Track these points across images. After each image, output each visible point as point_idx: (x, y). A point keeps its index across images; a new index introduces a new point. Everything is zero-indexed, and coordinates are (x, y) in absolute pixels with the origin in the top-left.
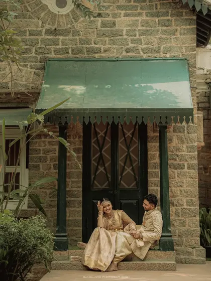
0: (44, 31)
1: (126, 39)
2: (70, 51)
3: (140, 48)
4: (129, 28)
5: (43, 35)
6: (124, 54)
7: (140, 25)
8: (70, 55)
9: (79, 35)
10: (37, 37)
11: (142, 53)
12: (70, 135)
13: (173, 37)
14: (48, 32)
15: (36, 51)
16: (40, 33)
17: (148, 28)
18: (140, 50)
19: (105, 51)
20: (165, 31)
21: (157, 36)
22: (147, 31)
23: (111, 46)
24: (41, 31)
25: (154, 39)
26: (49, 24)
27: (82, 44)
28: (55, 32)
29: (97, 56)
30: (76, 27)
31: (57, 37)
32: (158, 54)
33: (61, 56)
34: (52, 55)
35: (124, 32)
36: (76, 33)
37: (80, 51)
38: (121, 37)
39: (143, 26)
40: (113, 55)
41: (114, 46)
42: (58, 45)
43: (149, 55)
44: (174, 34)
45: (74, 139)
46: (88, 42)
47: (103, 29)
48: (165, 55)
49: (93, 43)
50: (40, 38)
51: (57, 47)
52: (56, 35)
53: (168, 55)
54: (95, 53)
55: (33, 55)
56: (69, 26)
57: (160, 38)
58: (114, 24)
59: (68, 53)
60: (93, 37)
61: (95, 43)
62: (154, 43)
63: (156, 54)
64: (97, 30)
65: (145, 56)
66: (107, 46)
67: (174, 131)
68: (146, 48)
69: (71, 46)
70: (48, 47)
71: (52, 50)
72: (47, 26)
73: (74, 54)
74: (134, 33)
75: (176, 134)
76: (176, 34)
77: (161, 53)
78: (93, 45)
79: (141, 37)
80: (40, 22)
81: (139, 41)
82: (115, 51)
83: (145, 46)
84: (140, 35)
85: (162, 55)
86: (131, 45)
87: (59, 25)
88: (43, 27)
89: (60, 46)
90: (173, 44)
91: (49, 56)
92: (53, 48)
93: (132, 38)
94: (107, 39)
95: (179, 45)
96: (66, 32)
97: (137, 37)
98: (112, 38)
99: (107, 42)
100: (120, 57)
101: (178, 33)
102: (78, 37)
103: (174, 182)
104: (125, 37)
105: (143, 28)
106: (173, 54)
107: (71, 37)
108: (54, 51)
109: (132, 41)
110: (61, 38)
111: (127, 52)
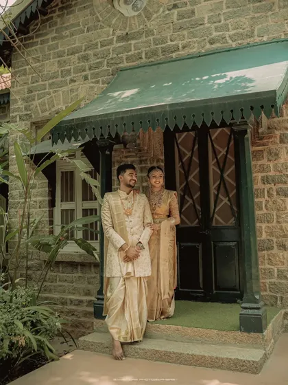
0: (115, 39)
1: (208, 28)
2: (143, 56)
3: (227, 36)
4: (212, 14)
5: (115, 43)
6: (208, 46)
7: (224, 7)
8: (144, 60)
9: (153, 34)
10: (109, 47)
11: (230, 41)
12: (146, 160)
13: (270, 13)
14: (120, 39)
15: (108, 63)
16: (110, 43)
17: (235, 9)
18: (228, 38)
19: (184, 47)
20: (258, 7)
21: (248, 17)
22: (235, 12)
23: (190, 40)
24: (112, 39)
25: (245, 21)
26: (120, 30)
27: (157, 45)
28: (126, 37)
29: (174, 55)
30: (149, 26)
31: (129, 42)
32: (252, 39)
33: (134, 63)
34: (125, 64)
35: (206, 21)
36: (149, 33)
37: (155, 53)
38: (202, 27)
39: (228, 7)
40: (194, 50)
41: (195, 39)
42: (131, 50)
43: (240, 42)
44: (270, 9)
45: (151, 164)
46: (163, 41)
47: (180, 21)
48: (260, 38)
49: (169, 41)
50: (111, 47)
51: (130, 54)
52: (127, 41)
53: (265, 39)
54: (172, 52)
55: (105, 68)
56: (141, 27)
57: (252, 18)
58: (193, 12)
59: (141, 58)
60: (169, 34)
61: (171, 41)
62: (245, 26)
63: (249, 40)
64: (173, 25)
65: (234, 45)
66: (187, 40)
68: (234, 35)
69: (143, 49)
70: (119, 56)
71: (124, 58)
72: (119, 33)
73: (149, 58)
74: (218, 19)
76: (274, 8)
77: (256, 37)
78: (170, 43)
79: (228, 22)
80: (111, 30)
81: (226, 28)
82: (196, 45)
83: (233, 32)
84: (225, 20)
85: (257, 39)
86: (215, 34)
87: (131, 28)
88: (114, 34)
89: (132, 52)
90: (271, 22)
91: (121, 65)
92: (124, 56)
93: (216, 24)
94: (185, 32)
95: (279, 23)
96: (138, 35)
97: (223, 22)
98: (191, 30)
99: (186, 36)
100: (203, 51)
101: (276, 8)
102: (151, 38)
104: (207, 25)
105: (230, 10)
106: (271, 36)
107: (145, 39)
108: (126, 59)
109: (216, 29)
110: (133, 42)
111: (211, 44)
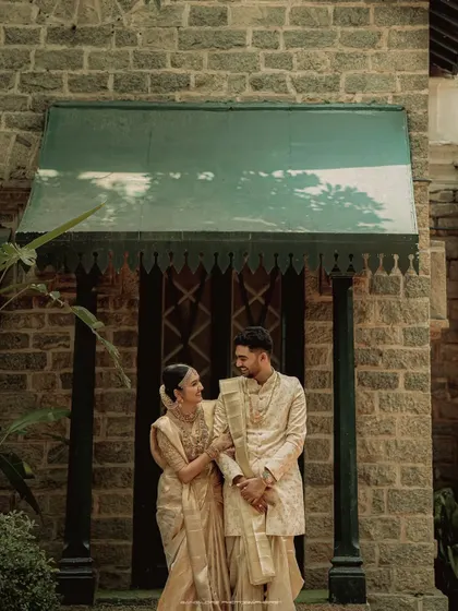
0: (44, 32)
1: (253, 55)
2: (110, 84)
3: (288, 79)
4: (262, 28)
5: (42, 40)
6: (249, 92)
7: (287, 20)
8: (111, 93)
9: (134, 43)
10: (27, 47)
11: (293, 92)
12: (106, 299)
13: (372, 51)
14: (56, 35)
15: (23, 82)
16: (32, 37)
17: (308, 29)
18: (289, 85)
19: (199, 85)
20: (351, 37)
21: (330, 49)
22: (307, 36)
23: (214, 72)
24: (36, 32)
25: (323, 55)
26: (57, 15)
27: (142, 66)
28: (72, 35)
29: (178, 96)
30: (125, 23)
31: (77, 47)
32: (334, 95)
33: (87, 96)
34: (66, 94)
35: (249, 39)
36: (126, 38)
37: (136, 84)
38: (240, 50)
39: (295, 23)
40: (221, 93)
41: (223, 73)
42: (81, 66)
43: (311, 95)
44: (373, 45)
45: (115, 308)
46: (155, 60)
47: (195, 28)
48: (351, 96)
49: (169, 64)
50: (33, 49)
51: (78, 72)
52: (74, 43)
53: (358, 98)
54: (174, 89)
55: (16, 91)
56: (109, 20)
57: (338, 54)
58: (223, 16)
59: (105, 88)
60: (169, 49)
61: (174, 65)
62: (323, 67)
63: (328, 95)
64: (180, 33)
65: (299, 99)
66: (205, 72)
67: (373, 290)
68: (303, 79)
69: (112, 71)
70: (53, 72)
71: (65, 80)
72: (53, 20)
73: (123, 91)
74: (274, 41)
75: (377, 297)
76: (378, 44)
77: (342, 91)
78: (170, 69)
79: (292, 51)
80: (35, 11)
81: (286, 61)
82: (225, 85)
83: (301, 74)
84: (287, 46)
85: (344, 97)
86: (265, 71)
87: (83, 17)
88: (41, 21)
89: (85, 71)
90: (371, 68)
91: (57, 94)
92: (66, 74)
93: (269, 52)
94: (205, 54)
95: (386, 73)
96: (102, 36)
97: (282, 49)
98: (218, 52)
99: (206, 62)
100: (238, 100)
101: (383, 43)
102: (130, 49)
103: (369, 423)
104: (250, 49)
105: (299, 28)
106: (369, 95)
107: (115, 49)
108: (70, 83)
109: (269, 61)
110: (87, 49)
111: (256, 88)
